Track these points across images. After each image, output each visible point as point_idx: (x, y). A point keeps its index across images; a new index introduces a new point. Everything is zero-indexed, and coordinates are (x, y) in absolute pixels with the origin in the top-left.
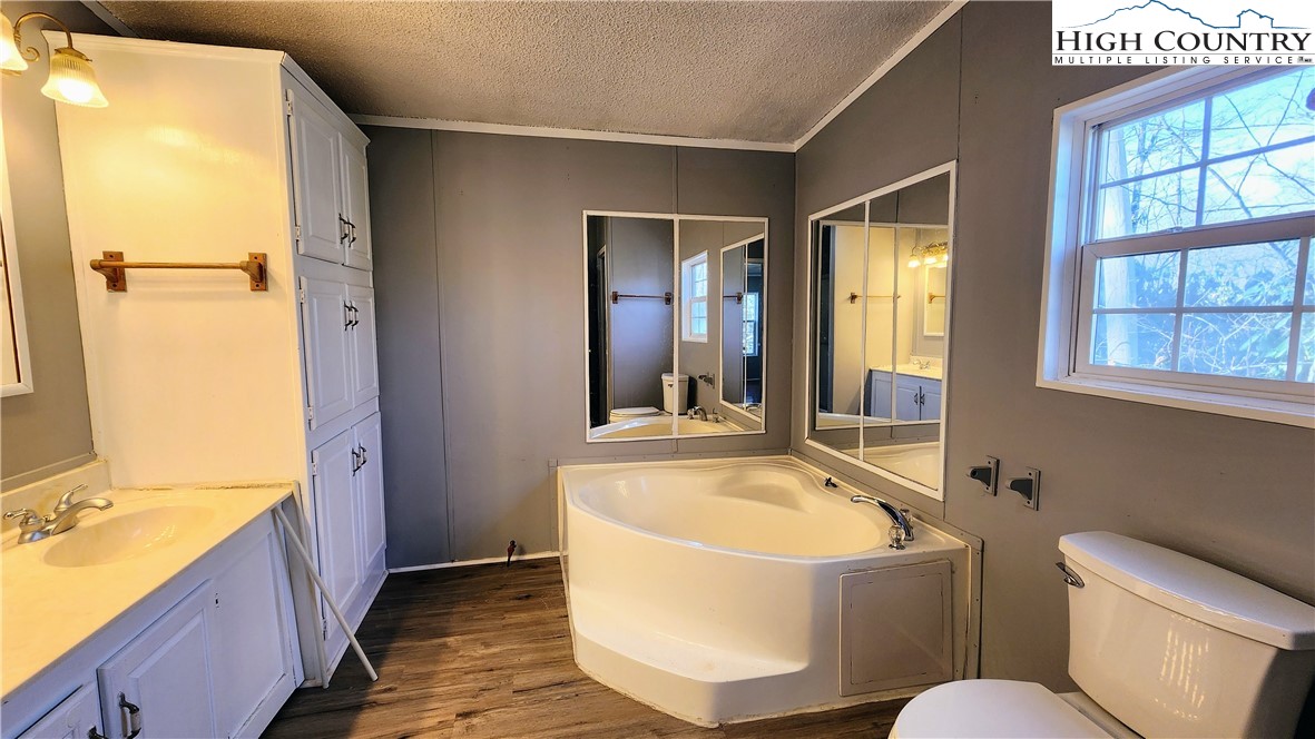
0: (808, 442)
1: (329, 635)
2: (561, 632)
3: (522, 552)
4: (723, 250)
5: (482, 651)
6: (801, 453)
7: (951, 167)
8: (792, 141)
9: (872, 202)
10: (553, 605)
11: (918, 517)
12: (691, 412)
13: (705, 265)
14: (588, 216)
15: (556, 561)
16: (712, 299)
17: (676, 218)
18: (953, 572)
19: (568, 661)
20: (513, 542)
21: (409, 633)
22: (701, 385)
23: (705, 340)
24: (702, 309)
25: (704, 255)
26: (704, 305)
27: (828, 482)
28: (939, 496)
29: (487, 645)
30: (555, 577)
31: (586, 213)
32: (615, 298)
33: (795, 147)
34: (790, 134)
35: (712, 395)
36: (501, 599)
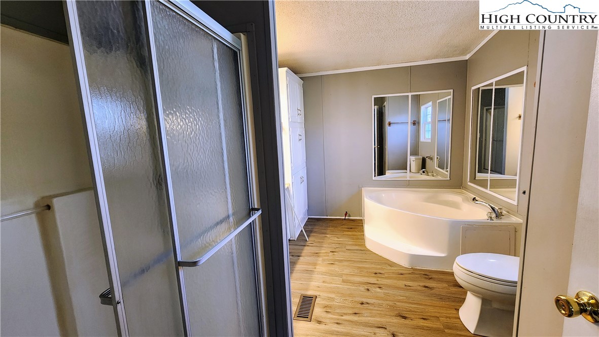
0: (469, 183)
1: (296, 226)
2: (361, 238)
3: (350, 216)
4: (438, 101)
5: (337, 239)
6: (466, 188)
7: (524, 69)
8: (466, 55)
9: (496, 82)
10: (359, 231)
11: (508, 212)
12: (421, 172)
13: (431, 107)
14: (374, 98)
15: (361, 220)
16: (433, 123)
17: (410, 94)
18: (516, 231)
19: (364, 245)
20: (347, 212)
21: (315, 232)
22: (428, 160)
23: (430, 141)
24: (429, 127)
25: (430, 103)
26: (430, 125)
27: (474, 199)
28: (515, 203)
29: (338, 238)
30: (361, 224)
31: (373, 97)
32: (390, 124)
33: (467, 57)
34: (464, 53)
35: (433, 165)
36: (342, 228)
